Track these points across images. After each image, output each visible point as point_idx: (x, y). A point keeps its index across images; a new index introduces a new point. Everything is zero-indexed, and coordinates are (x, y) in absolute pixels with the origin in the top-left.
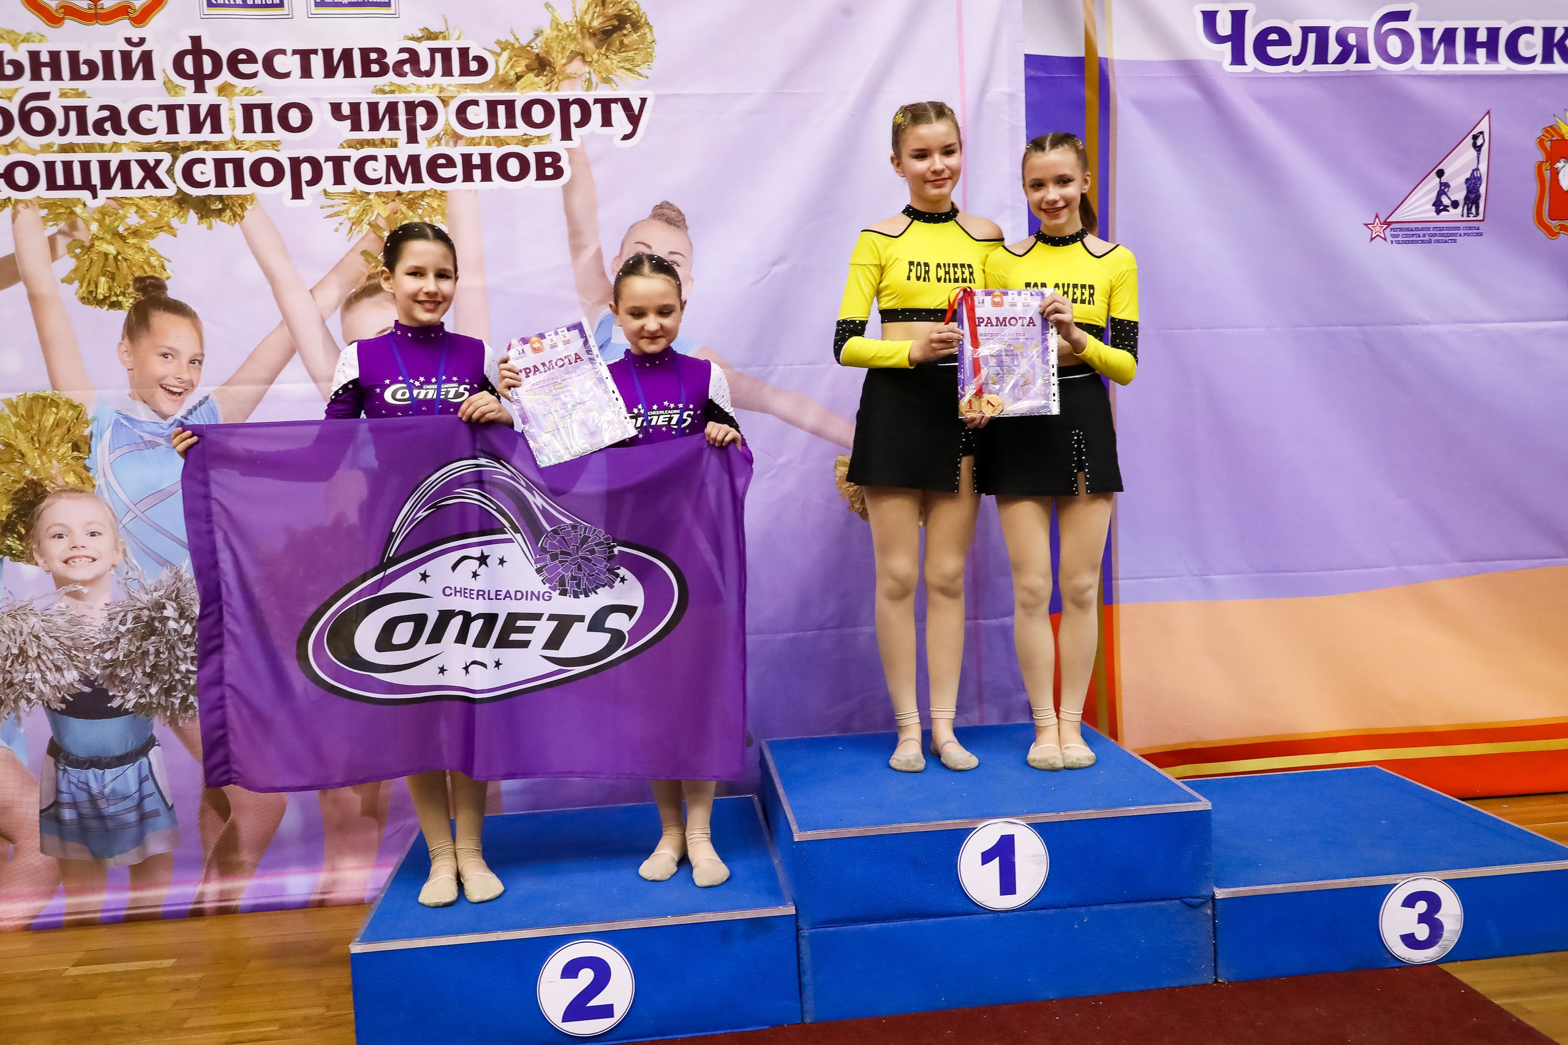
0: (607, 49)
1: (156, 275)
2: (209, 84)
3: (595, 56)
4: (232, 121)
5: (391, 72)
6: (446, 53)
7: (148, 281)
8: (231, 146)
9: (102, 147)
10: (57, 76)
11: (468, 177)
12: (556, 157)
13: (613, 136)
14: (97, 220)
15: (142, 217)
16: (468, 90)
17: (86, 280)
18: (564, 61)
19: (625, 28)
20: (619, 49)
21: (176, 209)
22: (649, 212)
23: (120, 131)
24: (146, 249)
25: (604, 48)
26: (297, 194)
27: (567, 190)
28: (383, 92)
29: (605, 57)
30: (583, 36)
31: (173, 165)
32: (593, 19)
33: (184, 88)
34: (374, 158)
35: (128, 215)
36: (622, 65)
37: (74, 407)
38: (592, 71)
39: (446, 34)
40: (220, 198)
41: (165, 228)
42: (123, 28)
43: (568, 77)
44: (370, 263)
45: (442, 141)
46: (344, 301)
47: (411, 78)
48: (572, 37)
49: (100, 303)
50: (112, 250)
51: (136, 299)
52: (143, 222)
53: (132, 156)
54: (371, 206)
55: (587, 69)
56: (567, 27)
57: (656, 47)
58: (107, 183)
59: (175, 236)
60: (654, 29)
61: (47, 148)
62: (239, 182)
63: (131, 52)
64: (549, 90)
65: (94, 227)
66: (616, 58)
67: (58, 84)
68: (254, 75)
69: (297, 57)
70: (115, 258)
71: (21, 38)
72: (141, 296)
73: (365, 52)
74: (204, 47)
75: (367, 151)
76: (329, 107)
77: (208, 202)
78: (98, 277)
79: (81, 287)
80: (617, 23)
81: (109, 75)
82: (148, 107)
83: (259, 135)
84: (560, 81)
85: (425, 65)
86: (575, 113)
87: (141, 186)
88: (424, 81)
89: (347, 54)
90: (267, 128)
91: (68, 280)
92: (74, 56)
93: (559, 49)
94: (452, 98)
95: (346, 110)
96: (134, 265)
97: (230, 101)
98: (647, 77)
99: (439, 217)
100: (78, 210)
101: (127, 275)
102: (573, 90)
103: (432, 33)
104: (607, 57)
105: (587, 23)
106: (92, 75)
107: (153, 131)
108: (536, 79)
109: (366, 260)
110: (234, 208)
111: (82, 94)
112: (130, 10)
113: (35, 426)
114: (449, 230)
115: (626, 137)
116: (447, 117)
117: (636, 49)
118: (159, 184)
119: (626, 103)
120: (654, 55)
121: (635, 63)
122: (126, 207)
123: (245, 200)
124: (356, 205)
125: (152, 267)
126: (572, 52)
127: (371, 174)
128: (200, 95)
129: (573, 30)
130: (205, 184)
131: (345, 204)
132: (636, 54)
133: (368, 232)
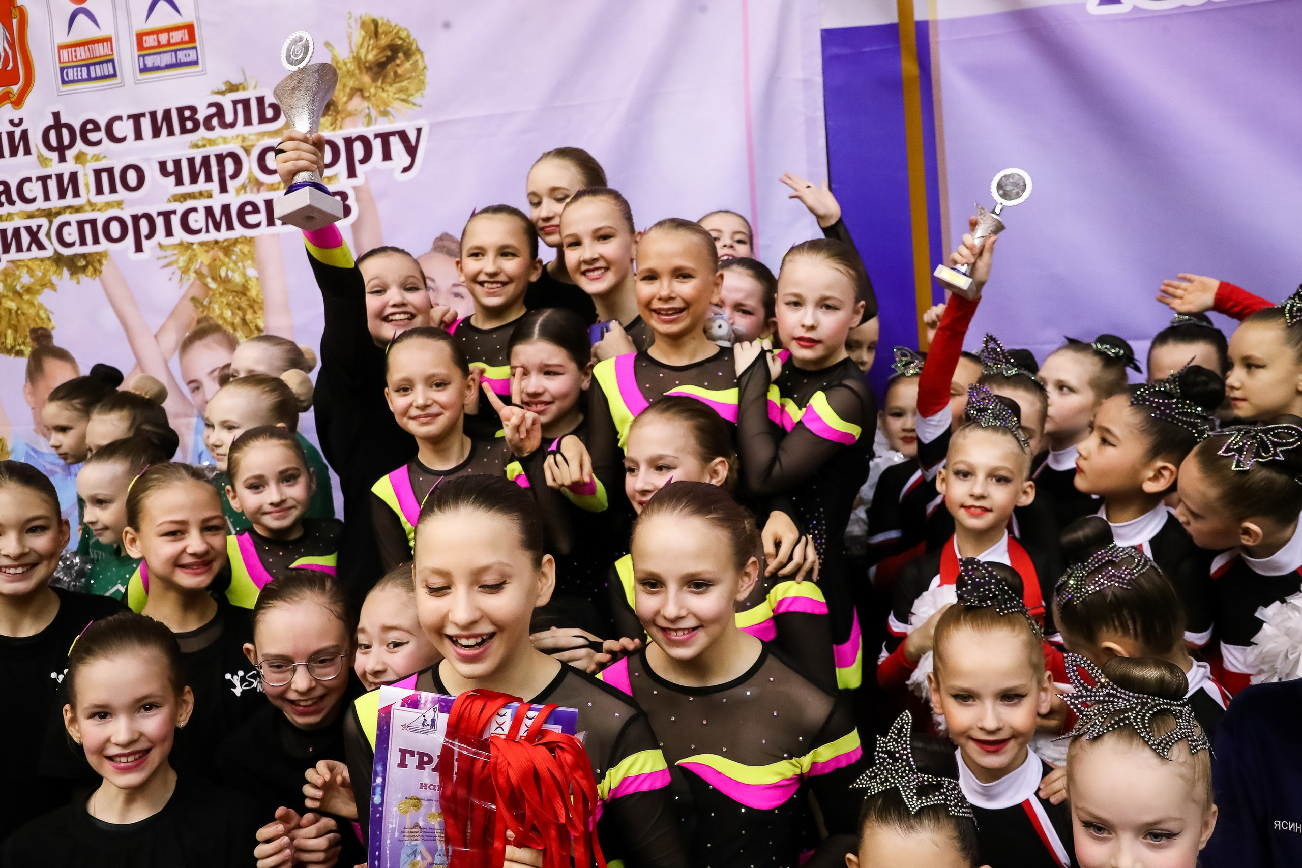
0: (383, 82)
1: (45, 326)
2: (70, 154)
3: (373, 90)
4: (87, 185)
5: (202, 128)
6: (246, 103)
7: (40, 332)
8: (88, 208)
11: (271, 222)
12: (344, 196)
13: (392, 170)
14: (2, 281)
15: (32, 276)
16: (266, 138)
18: (345, 99)
19: (397, 58)
20: (394, 80)
21: (53, 268)
22: (429, 245)
23: (11, 203)
24: (36, 303)
25: (380, 81)
26: (139, 248)
27: (355, 227)
28: (197, 146)
29: (381, 90)
30: (361, 72)
31: (50, 229)
33: (51, 160)
34: (195, 210)
35: (22, 275)
36: (397, 96)
38: (371, 106)
39: (245, 84)
40: (84, 256)
41: (48, 285)
42: (8, 112)
43: (350, 115)
44: (197, 307)
45: (248, 189)
46: (180, 344)
47: (219, 132)
48: (351, 74)
49: (9, 351)
50: (12, 305)
51: (32, 347)
52: (32, 280)
53: (21, 223)
54: (195, 255)
55: (366, 104)
56: (345, 64)
58: (6, 249)
59: (55, 291)
60: (426, 56)
62: (96, 241)
63: (13, 132)
64: (334, 129)
66: (391, 90)
68: (99, 143)
69: (131, 121)
70: (16, 312)
72: (35, 345)
73: (180, 111)
74: (63, 120)
75: (190, 204)
76: (157, 167)
77: (75, 260)
78: (6, 329)
80: (389, 54)
81: (2, 155)
82: (29, 179)
83: (107, 197)
84: (343, 119)
85: (229, 118)
86: (359, 150)
87: (29, 249)
88: (229, 132)
89: (167, 113)
90: (113, 190)
93: (340, 88)
94: (253, 146)
95: (170, 167)
96: (29, 318)
97: (84, 167)
98: (420, 106)
99: (249, 262)
101: (26, 326)
102: (355, 126)
103: (233, 86)
104: (383, 90)
105: (363, 57)
107: (33, 200)
108: (325, 118)
110: (95, 265)
112: (10, 95)
114: (259, 273)
115: (406, 170)
116: (250, 165)
117: (409, 78)
118: (41, 247)
119: (403, 135)
120: (426, 81)
121: (410, 92)
122: (21, 268)
123: (101, 256)
124: (183, 255)
125: (42, 319)
126: (352, 89)
127: (194, 225)
128: (63, 164)
129: (352, 66)
130: (72, 244)
131: (175, 255)
132: (409, 83)
133: (195, 279)
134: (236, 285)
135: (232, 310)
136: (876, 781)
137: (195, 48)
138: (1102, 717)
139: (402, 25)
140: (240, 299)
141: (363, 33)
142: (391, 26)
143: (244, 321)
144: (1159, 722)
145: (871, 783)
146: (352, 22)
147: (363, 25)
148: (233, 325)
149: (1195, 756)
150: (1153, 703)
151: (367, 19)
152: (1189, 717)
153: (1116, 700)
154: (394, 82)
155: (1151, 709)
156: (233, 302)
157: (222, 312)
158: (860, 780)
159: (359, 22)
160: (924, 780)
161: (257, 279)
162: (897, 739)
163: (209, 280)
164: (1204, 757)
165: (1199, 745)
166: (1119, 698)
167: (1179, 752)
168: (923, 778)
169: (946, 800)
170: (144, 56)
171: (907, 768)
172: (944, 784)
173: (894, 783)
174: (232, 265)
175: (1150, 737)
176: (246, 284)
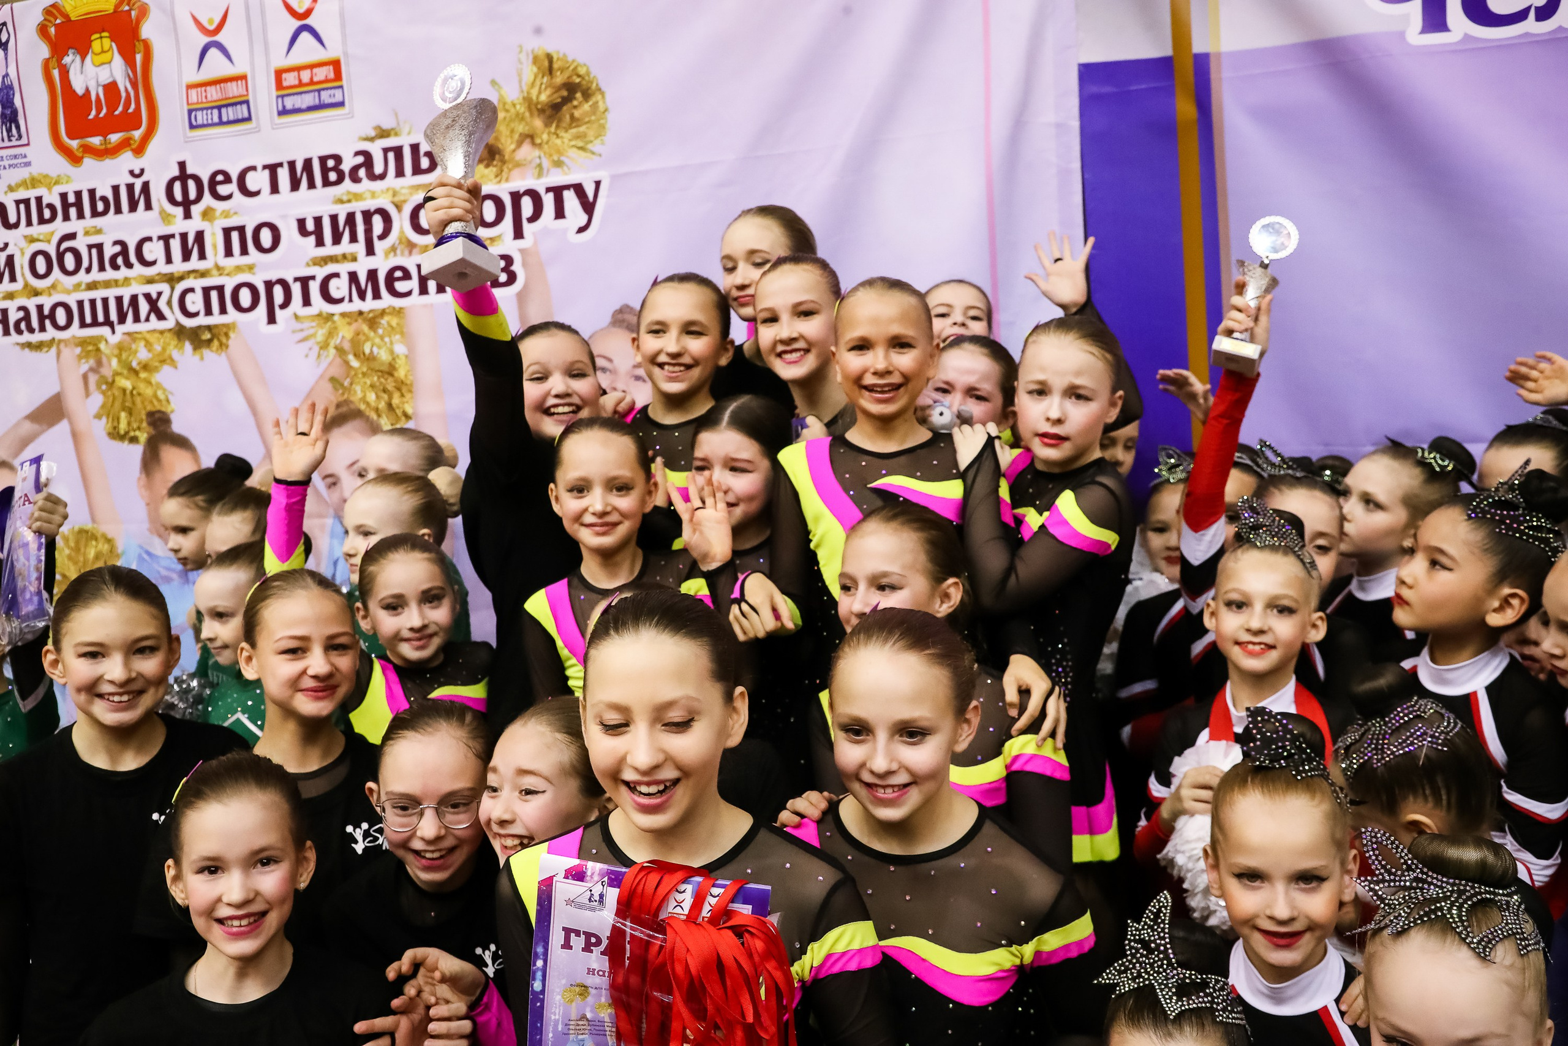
0: (557, 127)
1: (163, 409)
2: (196, 210)
3: (545, 137)
4: (215, 246)
5: (347, 180)
6: (398, 151)
7: (157, 416)
8: (215, 272)
9: (116, 283)
10: (80, 215)
11: (424, 290)
12: (508, 259)
13: (565, 231)
14: (116, 356)
15: (149, 351)
16: (420, 191)
17: (111, 416)
18: (513, 147)
19: (575, 98)
20: (571, 124)
21: (174, 342)
22: (608, 319)
23: (129, 265)
24: (153, 381)
25: (554, 125)
26: (272, 319)
27: (521, 297)
28: (341, 201)
29: (555, 136)
30: (532, 115)
31: (171, 296)
32: (540, 93)
33: (175, 216)
34: (336, 275)
35: (139, 349)
36: (573, 143)
37: (109, 541)
38: (542, 155)
39: (398, 130)
40: (209, 328)
41: (168, 361)
42: (127, 161)
43: (518, 165)
45: (398, 252)
47: (366, 183)
48: (520, 118)
49: (122, 438)
50: (127, 384)
51: (148, 433)
52: (150, 355)
53: (139, 289)
54: (336, 328)
55: (537, 153)
56: (514, 105)
57: (611, 116)
58: (122, 319)
59: (176, 368)
60: (606, 95)
61: (77, 287)
62: (223, 311)
63: (133, 185)
64: (500, 182)
65: (114, 362)
66: (566, 136)
67: (81, 221)
68: (229, 197)
69: (267, 172)
70: (131, 392)
71: (53, 182)
72: (153, 432)
73: (323, 160)
74: (190, 170)
75: (331, 268)
76: (294, 226)
77: (199, 332)
78: (119, 412)
79: (108, 422)
80: (565, 93)
81: (118, 211)
82: (149, 239)
83: (238, 259)
84: (510, 170)
85: (378, 169)
86: (527, 207)
87: (147, 320)
88: (378, 185)
89: (308, 163)
90: (244, 251)
91: (98, 416)
92: (92, 192)
93: (508, 133)
94: (405, 201)
95: (310, 226)
96: (146, 399)
97: (212, 225)
98: (600, 155)
99: (398, 337)
100: (102, 346)
102: (523, 178)
103: (383, 131)
104: (557, 136)
105: (534, 98)
106: (105, 212)
107: (154, 263)
108: (487, 171)
109: (336, 389)
110: (221, 338)
111: (99, 231)
112: (132, 142)
113: (82, 559)
114: (409, 350)
115: (581, 230)
116: (401, 223)
117: (587, 122)
118: (161, 317)
119: (579, 189)
120: (607, 126)
121: (588, 139)
122: (137, 341)
123: (228, 328)
124: (322, 328)
125: (159, 401)
126: (521, 135)
127: (335, 293)
128: (188, 221)
129: (521, 109)
130: (196, 314)
131: (312, 327)
132: (588, 128)
133: (335, 356)
134: (383, 364)
135: (376, 394)
136: (1127, 977)
137: (341, 87)
138: (1409, 907)
139: (581, 59)
140: (386, 380)
141: (535, 69)
142: (568, 62)
143: (390, 406)
144: (1480, 915)
145: (1120, 978)
146: (523, 57)
147: (536, 60)
148: (377, 410)
149: (1525, 959)
150: (1472, 892)
151: (540, 53)
152: (1518, 910)
153: (1426, 886)
154: (570, 127)
155: (1469, 898)
156: (378, 384)
157: (364, 395)
158: (1107, 975)
159: (531, 57)
160: (1185, 977)
161: (407, 357)
162: (1153, 926)
163: (351, 357)
164: (1537, 959)
165: (1529, 945)
166: (1430, 884)
167: (1504, 953)
168: (1184, 974)
169: (1212, 1002)
170: (283, 96)
171: (1165, 962)
172: (1211, 982)
173: (1148, 979)
174: (377, 340)
175: (1468, 933)
176: (393, 363)
